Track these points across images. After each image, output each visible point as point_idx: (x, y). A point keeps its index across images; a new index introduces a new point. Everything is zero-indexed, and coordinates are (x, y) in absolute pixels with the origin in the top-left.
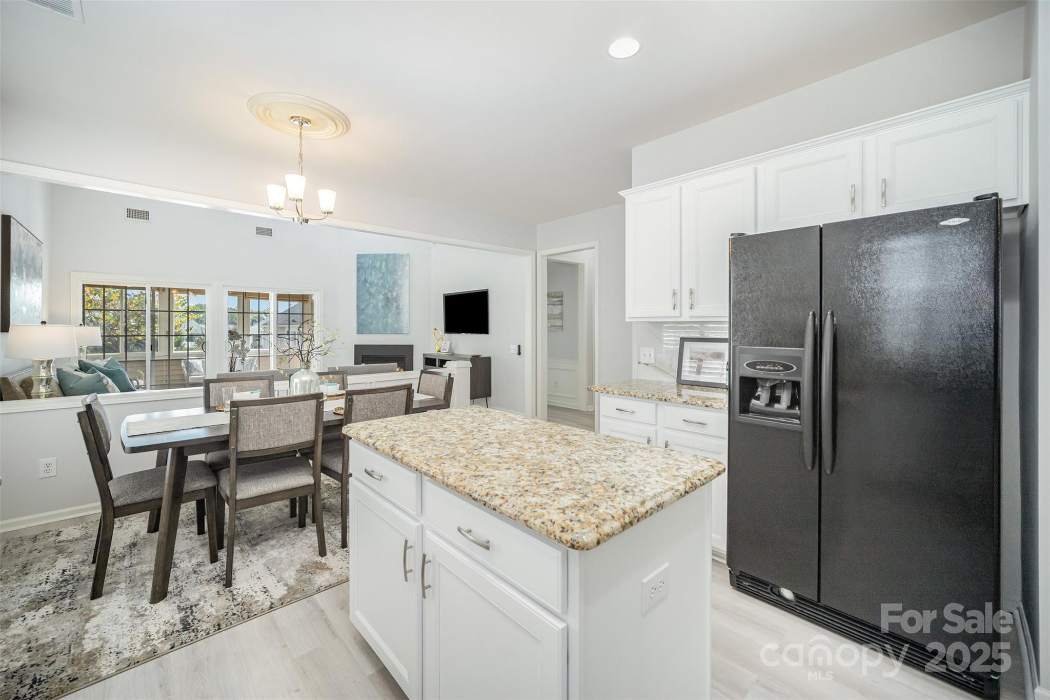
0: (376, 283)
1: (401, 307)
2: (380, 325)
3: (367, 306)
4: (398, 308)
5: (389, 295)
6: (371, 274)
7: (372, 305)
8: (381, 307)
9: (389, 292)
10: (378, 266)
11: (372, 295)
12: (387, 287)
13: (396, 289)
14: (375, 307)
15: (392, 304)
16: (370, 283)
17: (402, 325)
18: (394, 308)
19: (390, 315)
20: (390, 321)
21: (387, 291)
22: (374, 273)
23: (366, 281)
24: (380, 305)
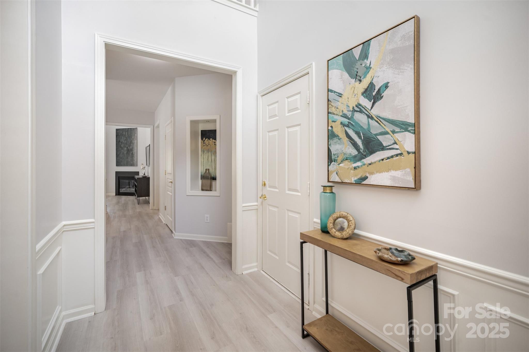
0: (123, 142)
1: (134, 153)
2: (125, 162)
3: (120, 153)
4: (132, 154)
5: (129, 148)
6: (121, 138)
7: (122, 153)
8: (125, 154)
9: (129, 146)
10: (124, 134)
11: (122, 148)
12: (128, 144)
13: (132, 145)
14: (123, 153)
15: (130, 152)
16: (121, 143)
17: (134, 162)
18: (131, 154)
19: (129, 157)
20: (129, 160)
21: (128, 146)
22: (123, 137)
23: (119, 141)
24: (125, 153)
